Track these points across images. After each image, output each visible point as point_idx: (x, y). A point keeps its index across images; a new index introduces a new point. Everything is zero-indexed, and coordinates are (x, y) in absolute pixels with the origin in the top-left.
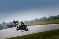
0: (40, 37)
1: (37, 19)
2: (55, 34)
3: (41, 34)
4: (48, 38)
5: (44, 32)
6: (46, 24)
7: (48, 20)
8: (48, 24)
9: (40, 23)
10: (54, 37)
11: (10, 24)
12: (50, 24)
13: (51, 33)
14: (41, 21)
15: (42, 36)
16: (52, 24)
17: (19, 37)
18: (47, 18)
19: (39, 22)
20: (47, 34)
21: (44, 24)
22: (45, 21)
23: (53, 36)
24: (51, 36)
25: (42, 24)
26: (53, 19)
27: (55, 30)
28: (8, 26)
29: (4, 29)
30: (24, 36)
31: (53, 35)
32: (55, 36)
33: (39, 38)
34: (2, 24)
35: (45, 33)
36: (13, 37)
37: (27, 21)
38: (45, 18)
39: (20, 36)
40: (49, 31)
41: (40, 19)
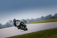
1: (43, 17)
3: (47, 32)
5: (50, 29)
6: (51, 22)
7: (54, 17)
8: (53, 22)
9: (46, 21)
14: (47, 19)
15: (47, 34)
17: (25, 34)
18: (52, 16)
19: (44, 20)
20: (52, 32)
21: (50, 22)
22: (51, 18)
24: (56, 34)
25: (48, 22)
29: (11, 27)
30: (30, 33)
33: (45, 35)
34: (9, 22)
35: (50, 30)
37: (33, 19)
38: (50, 15)
39: (26, 34)
41: (46, 17)
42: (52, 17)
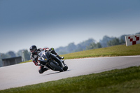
0: (79, 86)
1: (73, 44)
2: (116, 79)
3: (82, 80)
4: (98, 89)
5: (90, 75)
6: (94, 56)
7: (99, 46)
8: (98, 56)
10: (113, 87)
11: (10, 57)
12: (104, 55)
13: (107, 77)
14: (81, 50)
15: (84, 86)
16: (108, 55)
17: (30, 86)
18: (96, 43)
19: (76, 51)
22: (92, 48)
23: (111, 84)
24: (105, 86)
26: (110, 45)
27: (116, 70)
28: (3, 60)
31: (111, 82)
32: (116, 84)
33: (78, 90)
35: (92, 76)
36: (17, 87)
39: (32, 85)
40: (102, 73)
42: (95, 45)
